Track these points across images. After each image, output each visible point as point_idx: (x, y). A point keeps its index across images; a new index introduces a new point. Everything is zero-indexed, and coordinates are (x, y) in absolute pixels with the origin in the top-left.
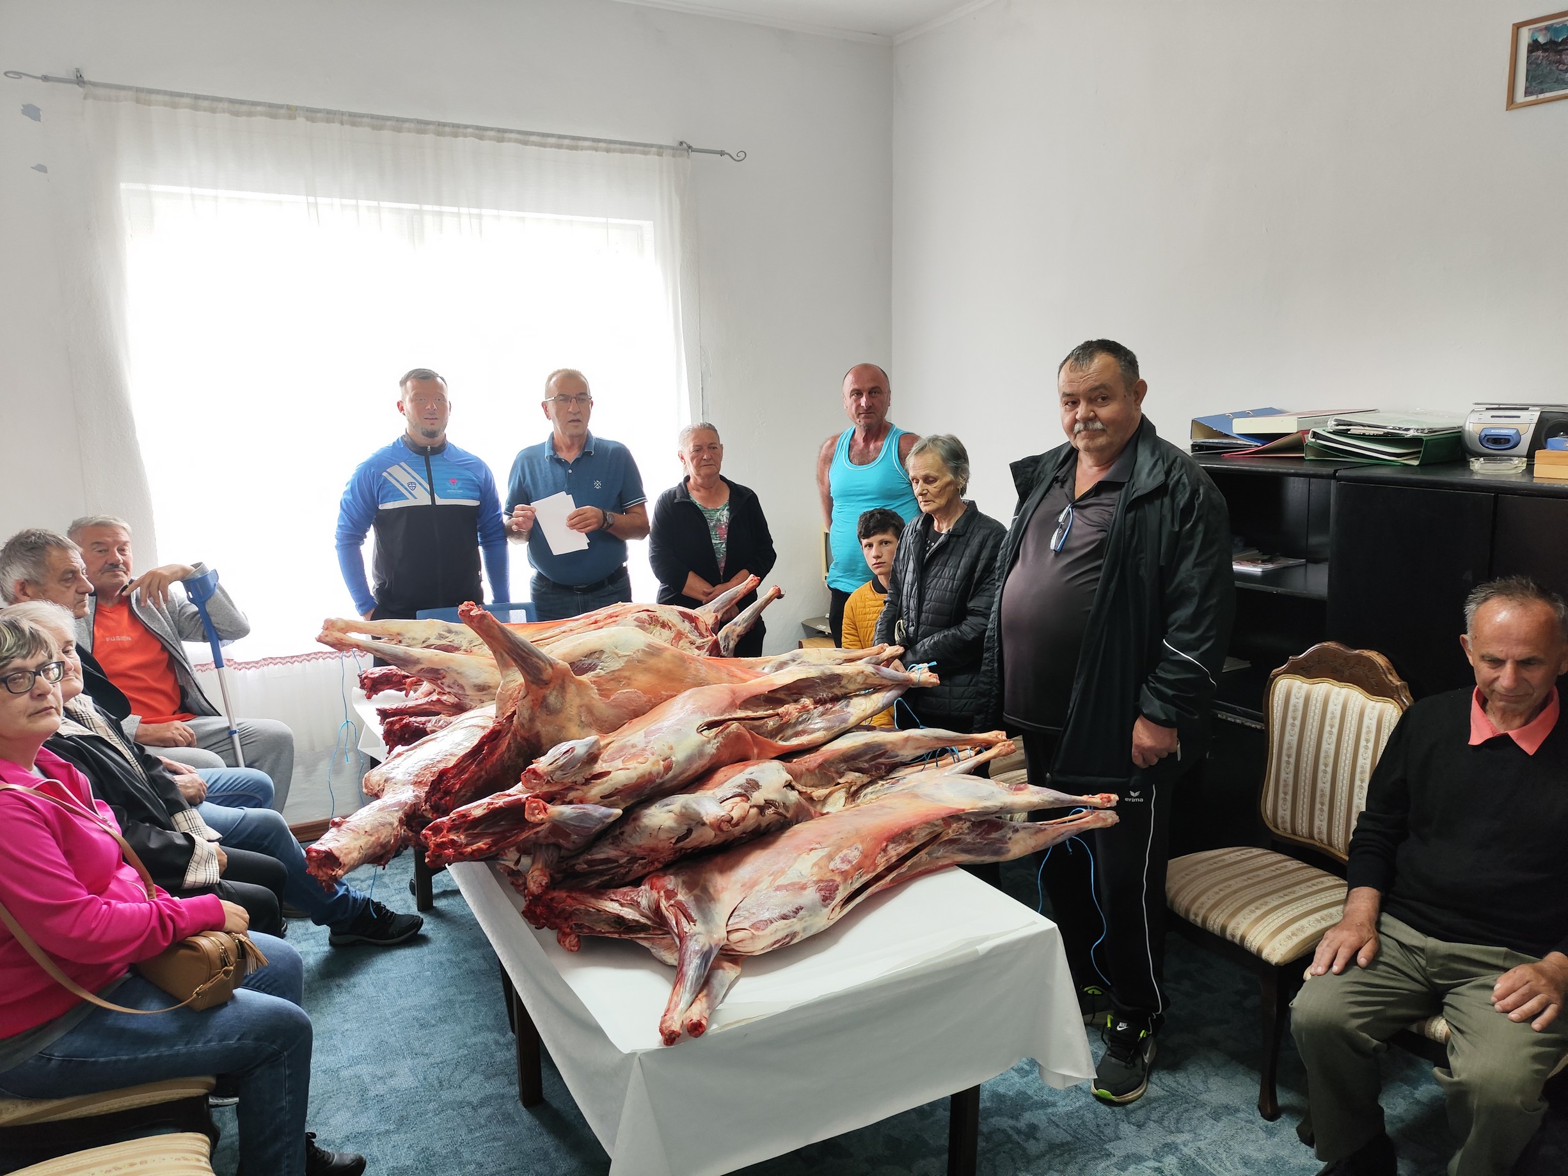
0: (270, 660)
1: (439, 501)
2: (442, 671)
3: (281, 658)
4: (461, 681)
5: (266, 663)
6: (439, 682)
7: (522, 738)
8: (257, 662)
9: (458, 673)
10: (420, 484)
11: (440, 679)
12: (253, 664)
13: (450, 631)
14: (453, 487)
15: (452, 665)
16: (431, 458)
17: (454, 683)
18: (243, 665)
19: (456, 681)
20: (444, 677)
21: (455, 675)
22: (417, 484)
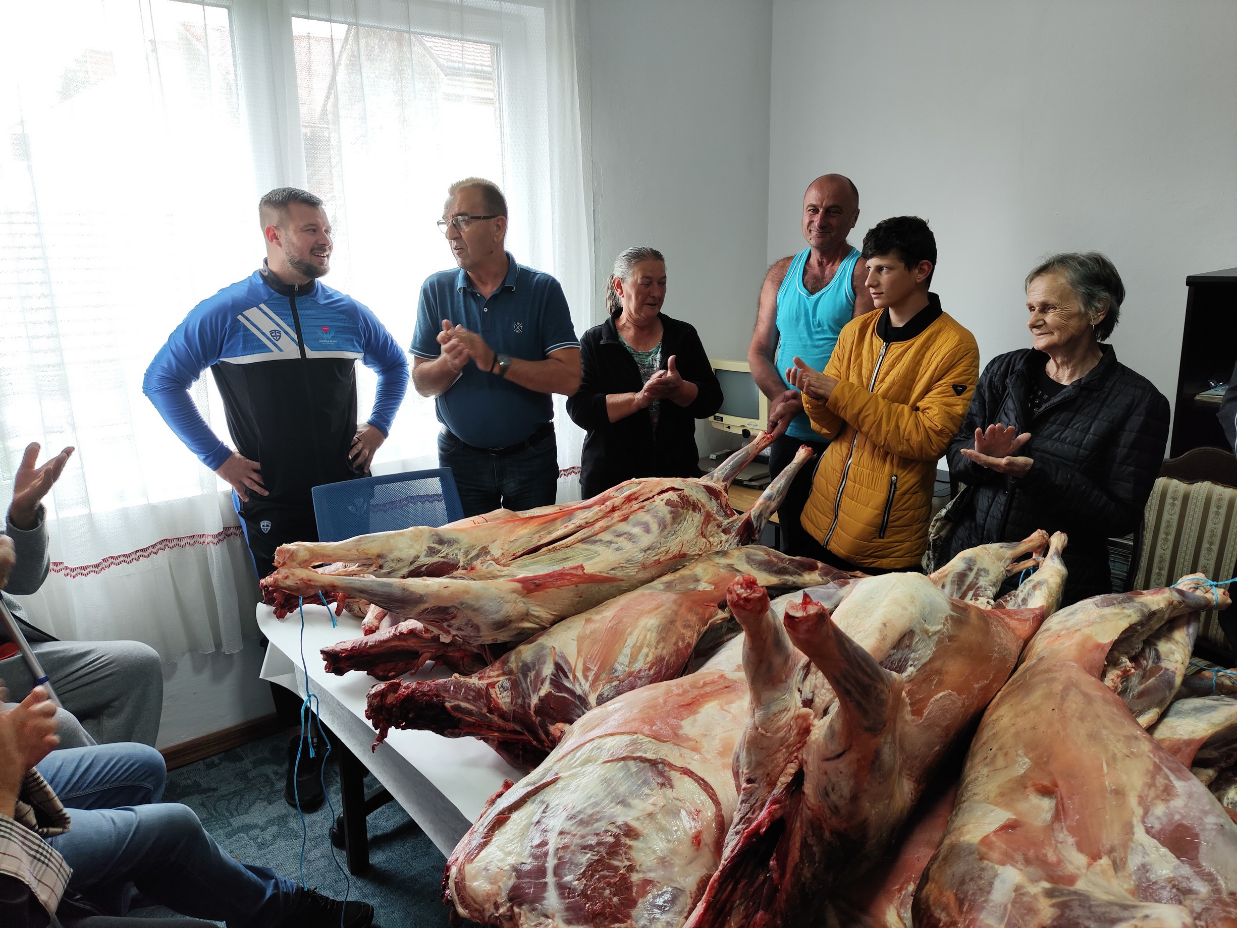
0: (110, 561)
1: (311, 354)
2: (452, 610)
3: (124, 556)
4: (476, 621)
5: (107, 564)
6: (445, 624)
7: (834, 832)
8: (97, 566)
9: (474, 610)
10: (286, 333)
11: (447, 620)
12: (91, 569)
13: (441, 542)
14: (325, 336)
15: (467, 598)
16: (298, 300)
17: (467, 624)
18: (78, 571)
19: (470, 620)
20: (454, 617)
21: (470, 613)
22: (282, 332)
